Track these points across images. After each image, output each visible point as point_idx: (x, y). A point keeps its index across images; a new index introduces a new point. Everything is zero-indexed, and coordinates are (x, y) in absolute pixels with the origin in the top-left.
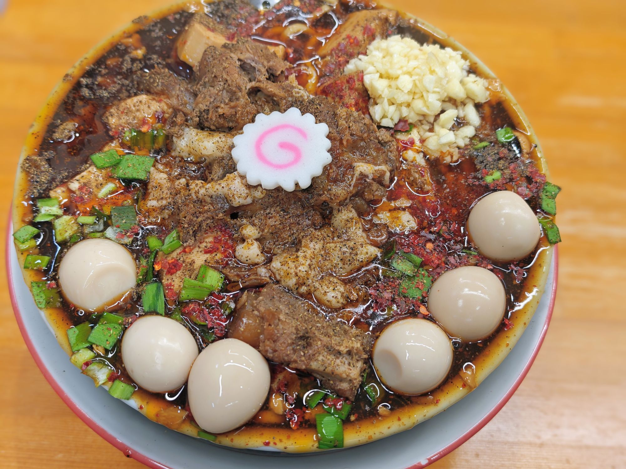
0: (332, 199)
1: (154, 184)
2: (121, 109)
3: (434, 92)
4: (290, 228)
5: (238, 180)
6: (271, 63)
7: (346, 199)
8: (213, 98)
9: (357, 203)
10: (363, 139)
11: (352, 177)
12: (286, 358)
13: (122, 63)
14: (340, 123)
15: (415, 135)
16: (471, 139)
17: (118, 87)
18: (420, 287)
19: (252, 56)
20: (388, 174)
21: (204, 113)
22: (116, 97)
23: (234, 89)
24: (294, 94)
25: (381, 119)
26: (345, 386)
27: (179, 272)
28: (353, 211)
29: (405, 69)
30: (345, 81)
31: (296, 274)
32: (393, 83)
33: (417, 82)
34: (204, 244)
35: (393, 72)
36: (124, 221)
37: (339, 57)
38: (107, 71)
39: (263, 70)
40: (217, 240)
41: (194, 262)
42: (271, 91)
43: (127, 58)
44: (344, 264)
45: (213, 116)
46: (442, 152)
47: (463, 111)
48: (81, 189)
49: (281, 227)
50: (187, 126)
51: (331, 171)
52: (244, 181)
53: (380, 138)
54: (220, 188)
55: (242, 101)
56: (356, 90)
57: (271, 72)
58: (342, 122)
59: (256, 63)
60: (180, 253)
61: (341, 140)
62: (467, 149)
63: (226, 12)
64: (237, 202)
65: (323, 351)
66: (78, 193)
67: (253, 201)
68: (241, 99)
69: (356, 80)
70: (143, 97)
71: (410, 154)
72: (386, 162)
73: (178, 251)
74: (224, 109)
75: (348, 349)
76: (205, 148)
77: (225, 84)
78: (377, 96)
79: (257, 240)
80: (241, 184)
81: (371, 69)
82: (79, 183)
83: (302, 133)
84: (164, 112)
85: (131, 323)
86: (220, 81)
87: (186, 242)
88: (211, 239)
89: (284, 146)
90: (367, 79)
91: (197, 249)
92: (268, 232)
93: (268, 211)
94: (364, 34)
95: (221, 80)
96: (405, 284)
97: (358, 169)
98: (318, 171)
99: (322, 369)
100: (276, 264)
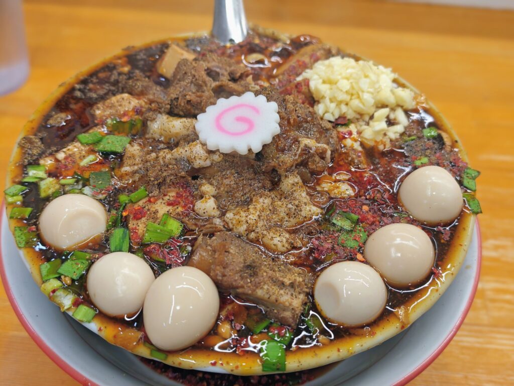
0: (280, 165)
1: (129, 155)
3: (368, 92)
4: (243, 189)
5: (199, 146)
6: (233, 68)
7: (292, 166)
8: (183, 88)
9: (301, 171)
11: (298, 149)
12: (234, 283)
13: (111, 76)
15: (352, 128)
16: (401, 134)
17: (105, 91)
18: (357, 239)
20: (329, 153)
21: (174, 102)
23: (200, 82)
25: (324, 114)
26: (288, 314)
27: (143, 219)
28: (298, 177)
29: (344, 75)
30: (294, 87)
31: (247, 222)
32: (334, 86)
33: (354, 84)
34: (167, 197)
35: (333, 78)
36: (100, 182)
38: (97, 80)
39: (226, 73)
40: (179, 196)
41: (158, 212)
42: (232, 87)
43: (115, 72)
44: (289, 218)
45: (182, 103)
46: (376, 142)
47: (394, 113)
48: (66, 158)
49: (235, 186)
50: (160, 113)
51: (280, 142)
55: (207, 94)
56: (303, 93)
57: (232, 76)
58: (290, 106)
59: (220, 69)
60: (145, 202)
61: (289, 119)
62: (397, 141)
64: (198, 164)
65: (268, 282)
66: (63, 162)
67: (212, 164)
68: (207, 92)
69: (303, 85)
70: (126, 95)
71: (348, 142)
72: (327, 143)
73: (144, 200)
74: (191, 96)
75: (291, 282)
76: (174, 126)
77: (193, 78)
78: (321, 97)
79: (214, 196)
80: (201, 149)
81: (315, 77)
82: (66, 154)
83: (256, 110)
84: (141, 107)
85: (98, 259)
86: (189, 76)
87: (152, 192)
88: (173, 194)
89: (240, 119)
90: (312, 85)
91: (161, 200)
92: (224, 190)
93: (224, 173)
94: (311, 58)
95: (190, 74)
96: (343, 237)
97: (303, 142)
98: (268, 139)
99: (267, 296)
100: (229, 215)
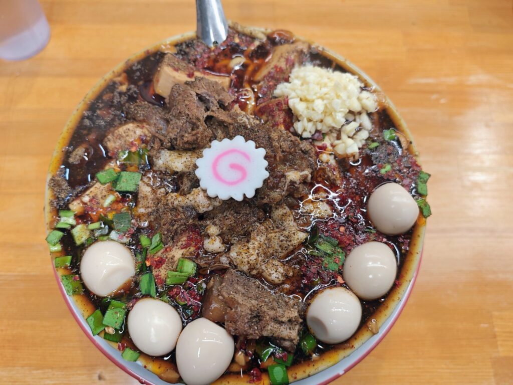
0: (271, 201)
1: (142, 195)
2: (115, 135)
3: (340, 112)
4: (242, 225)
5: (201, 194)
6: (221, 97)
7: (281, 200)
8: (180, 129)
9: (289, 202)
10: (291, 153)
11: (285, 185)
13: (113, 98)
14: (274, 145)
15: (327, 142)
16: (367, 140)
18: (337, 262)
19: (206, 91)
20: (309, 176)
21: (174, 140)
22: (111, 125)
23: (194, 120)
24: (239, 121)
25: (302, 133)
26: (287, 344)
27: (164, 265)
29: (318, 95)
30: (275, 104)
31: (248, 263)
32: (310, 105)
33: (328, 105)
34: (180, 243)
35: (309, 97)
36: (122, 226)
37: (269, 82)
38: (103, 105)
39: (215, 102)
40: (190, 239)
41: (174, 257)
42: (222, 119)
44: (282, 250)
45: (180, 142)
47: (360, 119)
48: (91, 201)
49: (235, 225)
50: (163, 149)
52: (206, 194)
53: (303, 149)
54: (188, 201)
55: (201, 128)
56: (284, 110)
57: (221, 103)
59: (210, 97)
60: (163, 252)
61: (275, 156)
62: (364, 149)
63: (187, 50)
64: (202, 210)
66: (89, 204)
67: (214, 208)
68: (200, 127)
69: (283, 104)
70: (131, 126)
71: (325, 157)
72: (308, 167)
74: (188, 137)
76: (176, 166)
77: (187, 118)
78: (299, 115)
79: (218, 235)
80: (203, 197)
81: (293, 94)
82: (89, 197)
83: (246, 156)
84: (146, 136)
85: (132, 306)
87: (167, 244)
88: (185, 238)
89: (234, 166)
90: (291, 103)
91: (175, 247)
92: (226, 229)
94: (287, 64)
95: (184, 115)
96: (326, 260)
97: (288, 178)
98: (260, 184)
100: (233, 254)
